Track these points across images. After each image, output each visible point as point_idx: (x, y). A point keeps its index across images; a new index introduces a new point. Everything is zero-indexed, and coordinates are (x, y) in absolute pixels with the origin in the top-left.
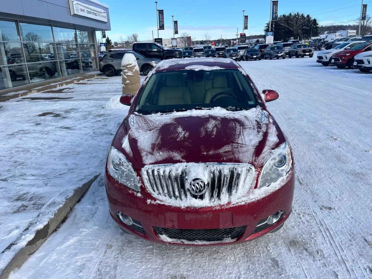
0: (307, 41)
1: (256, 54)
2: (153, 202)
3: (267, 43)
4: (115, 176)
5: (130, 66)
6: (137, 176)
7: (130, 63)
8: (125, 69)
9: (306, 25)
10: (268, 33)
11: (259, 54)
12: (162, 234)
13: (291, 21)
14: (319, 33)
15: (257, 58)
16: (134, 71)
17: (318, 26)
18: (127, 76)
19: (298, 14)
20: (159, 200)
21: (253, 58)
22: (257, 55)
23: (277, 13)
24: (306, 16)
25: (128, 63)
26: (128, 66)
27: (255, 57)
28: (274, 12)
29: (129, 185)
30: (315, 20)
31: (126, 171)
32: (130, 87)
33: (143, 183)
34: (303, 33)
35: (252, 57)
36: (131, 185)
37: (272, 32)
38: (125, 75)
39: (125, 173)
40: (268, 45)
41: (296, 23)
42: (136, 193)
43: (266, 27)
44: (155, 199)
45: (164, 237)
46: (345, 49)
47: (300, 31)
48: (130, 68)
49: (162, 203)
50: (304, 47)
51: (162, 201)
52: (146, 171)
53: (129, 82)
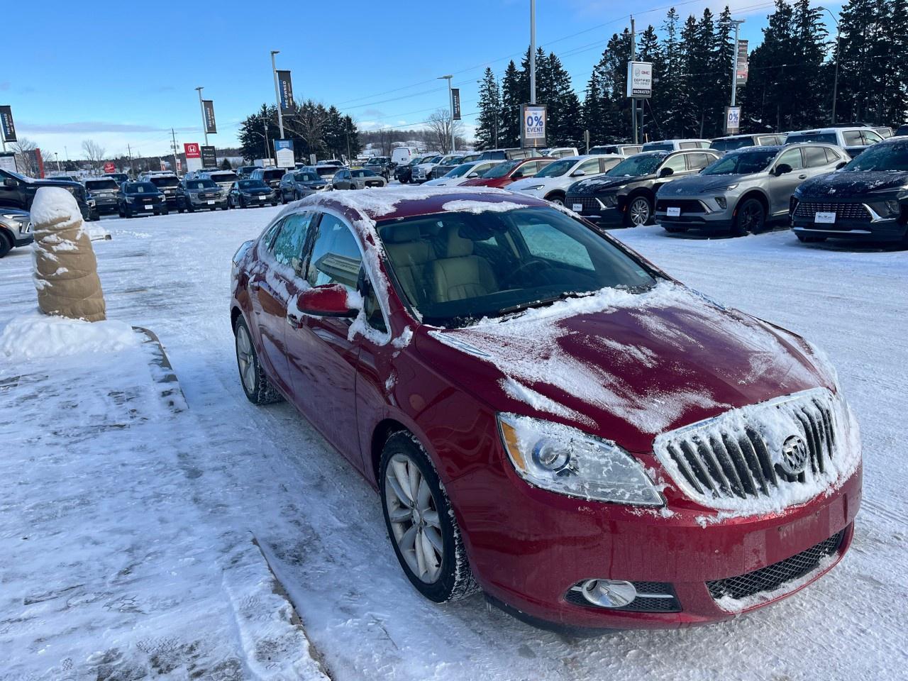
0: (355, 164)
1: (263, 191)
2: (712, 520)
3: (281, 165)
4: (567, 488)
5: (65, 224)
6: (647, 467)
7: (65, 214)
8: (48, 234)
9: (332, 130)
10: (280, 142)
11: (270, 191)
12: (720, 596)
13: (299, 118)
14: (362, 146)
15: (267, 201)
16: (78, 237)
17: (356, 132)
18: (58, 253)
19: (310, 104)
20: (723, 510)
21: (259, 201)
22: (267, 193)
23: (292, 97)
24: (328, 110)
25: (56, 215)
26: (60, 225)
27: (263, 198)
28: (286, 97)
29: (627, 496)
30: (349, 120)
31: (607, 463)
32: (70, 285)
33: (669, 479)
34: (330, 146)
35: (255, 198)
36: (634, 496)
37: (288, 142)
38: (50, 250)
39: (605, 469)
40: (284, 172)
41: (311, 125)
42: (655, 512)
43: (243, 129)
44: (713, 511)
45: (727, 602)
46: (468, 177)
47: (321, 141)
48: (64, 229)
49: (735, 515)
50: (365, 176)
51: (733, 511)
52: (666, 449)
53: (66, 270)
